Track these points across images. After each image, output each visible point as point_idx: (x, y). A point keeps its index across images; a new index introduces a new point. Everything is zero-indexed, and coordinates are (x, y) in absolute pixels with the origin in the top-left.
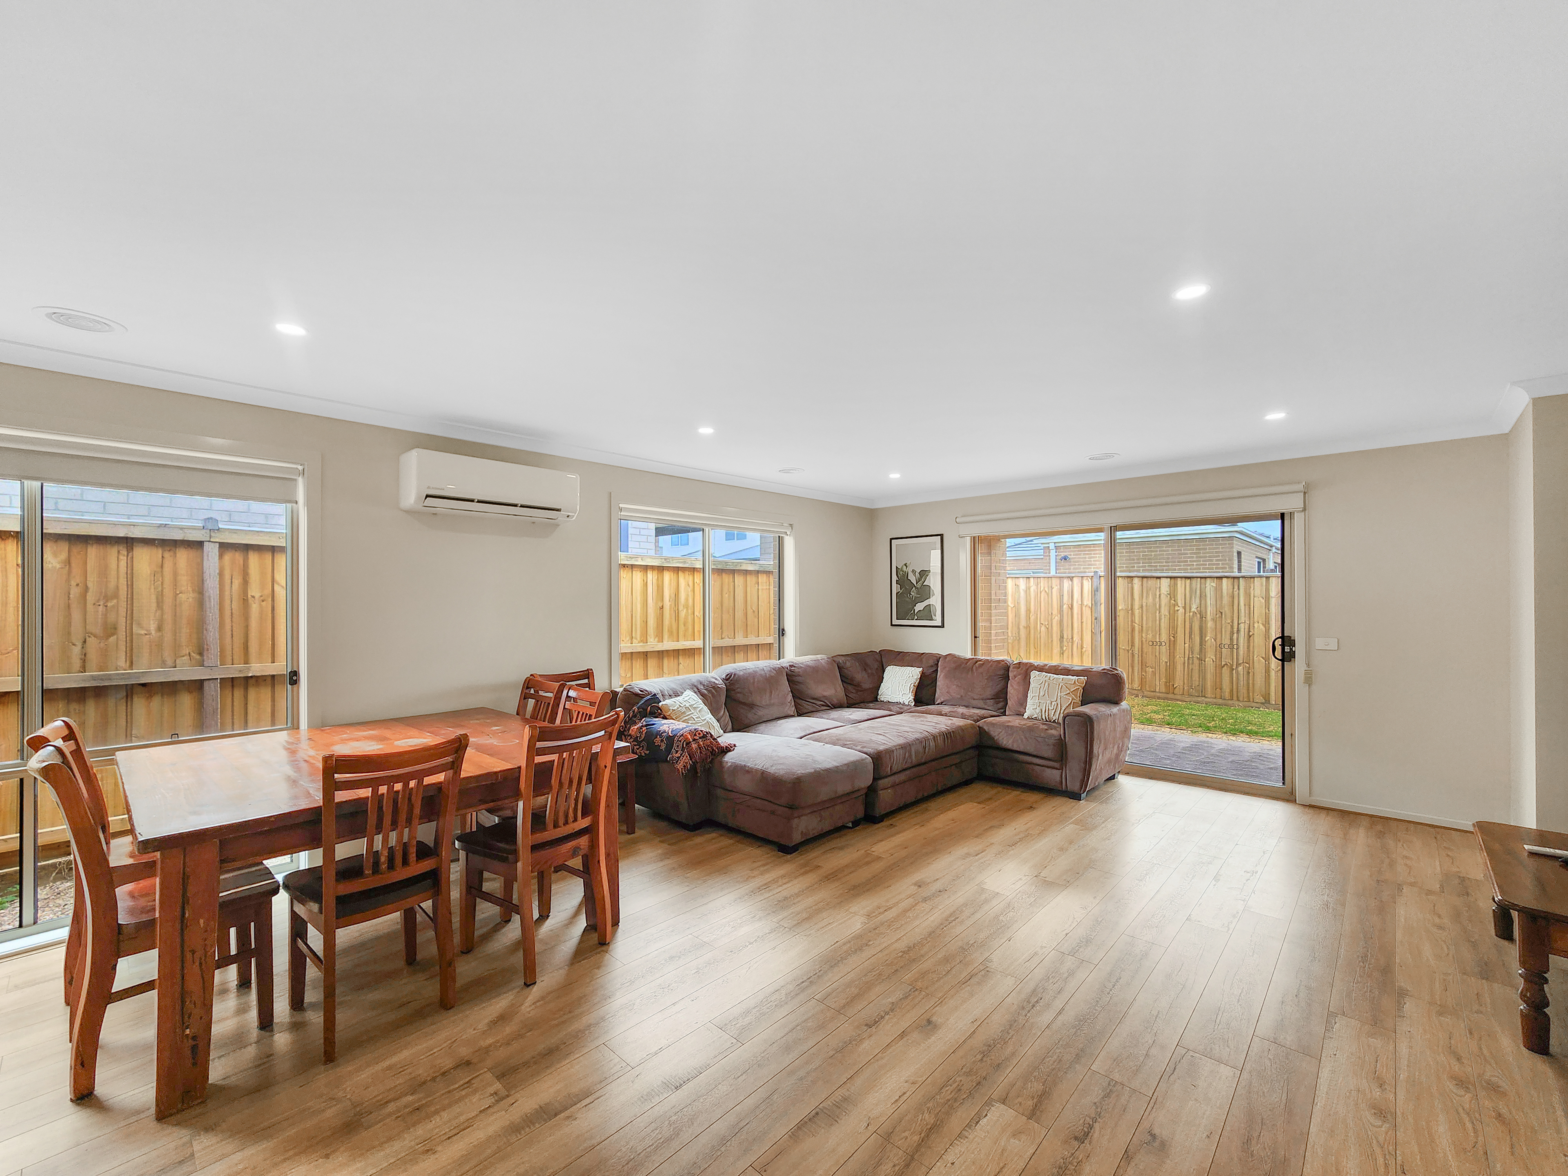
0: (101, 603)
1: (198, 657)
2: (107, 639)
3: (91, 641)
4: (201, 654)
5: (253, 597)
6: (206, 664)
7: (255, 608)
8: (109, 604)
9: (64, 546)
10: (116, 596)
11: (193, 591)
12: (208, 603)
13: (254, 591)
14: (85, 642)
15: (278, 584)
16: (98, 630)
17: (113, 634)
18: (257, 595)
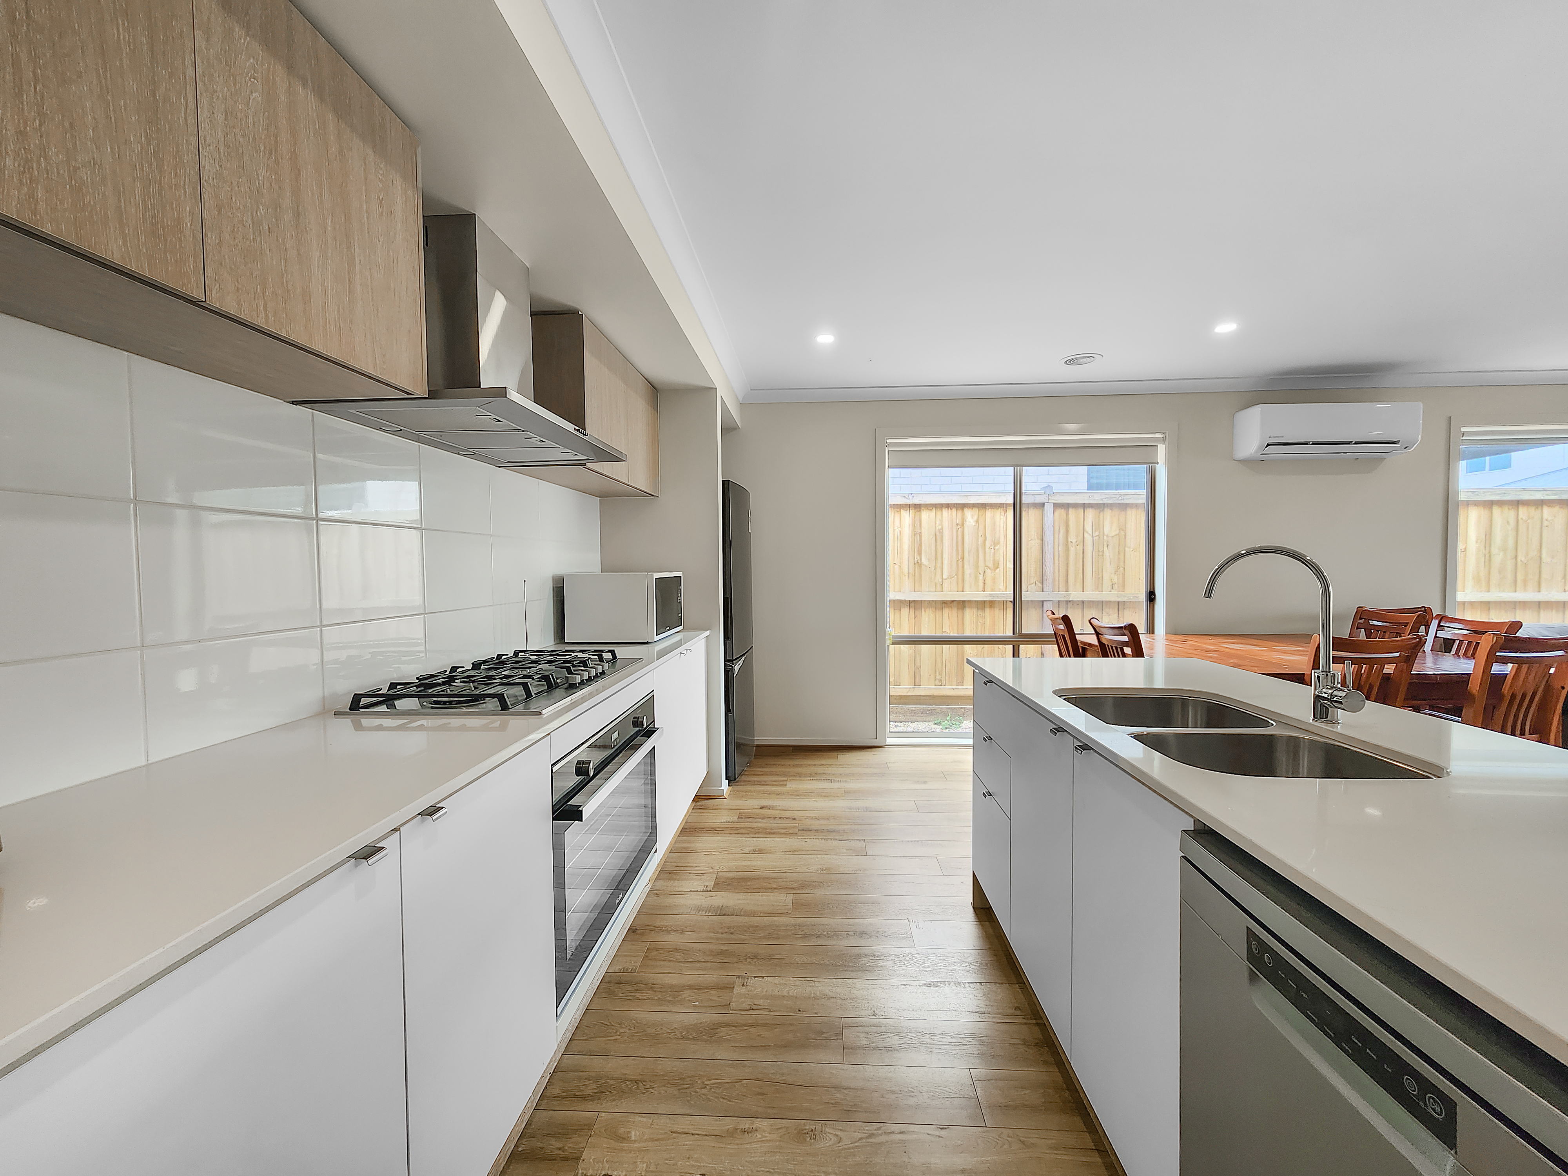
0: (992, 547)
1: (1040, 585)
2: (995, 571)
3: (988, 571)
4: (1042, 583)
5: (1071, 542)
6: (1045, 590)
7: (1072, 550)
8: (996, 548)
9: (976, 510)
10: (999, 543)
11: (1038, 538)
12: (1047, 547)
13: (1072, 538)
14: (985, 572)
15: (1087, 532)
16: (991, 565)
17: (998, 567)
18: (1074, 541)
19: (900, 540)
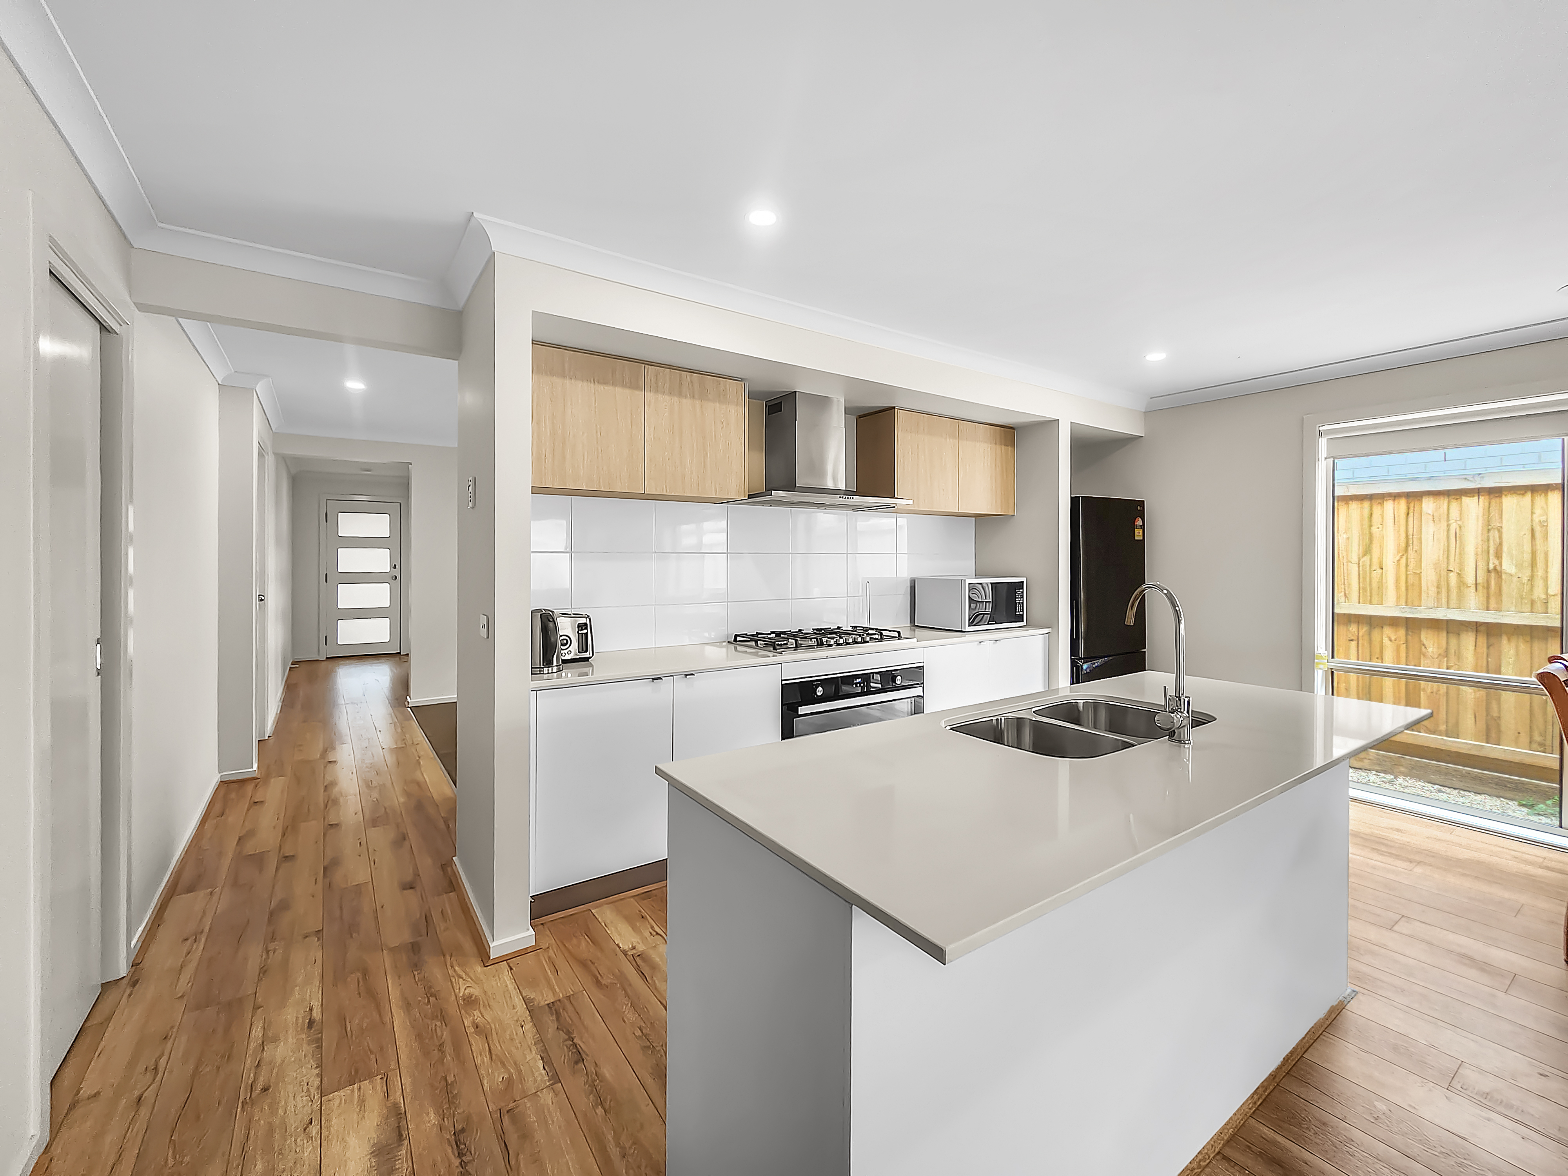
19: (1460, 537)
